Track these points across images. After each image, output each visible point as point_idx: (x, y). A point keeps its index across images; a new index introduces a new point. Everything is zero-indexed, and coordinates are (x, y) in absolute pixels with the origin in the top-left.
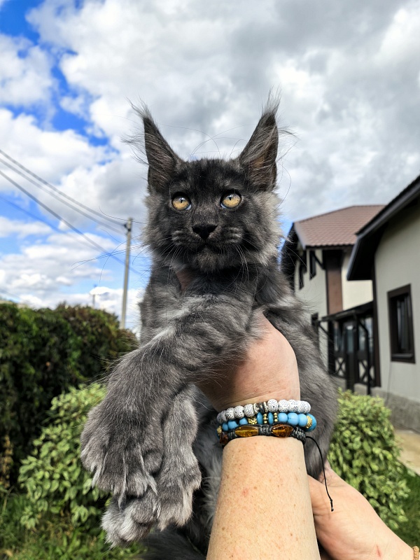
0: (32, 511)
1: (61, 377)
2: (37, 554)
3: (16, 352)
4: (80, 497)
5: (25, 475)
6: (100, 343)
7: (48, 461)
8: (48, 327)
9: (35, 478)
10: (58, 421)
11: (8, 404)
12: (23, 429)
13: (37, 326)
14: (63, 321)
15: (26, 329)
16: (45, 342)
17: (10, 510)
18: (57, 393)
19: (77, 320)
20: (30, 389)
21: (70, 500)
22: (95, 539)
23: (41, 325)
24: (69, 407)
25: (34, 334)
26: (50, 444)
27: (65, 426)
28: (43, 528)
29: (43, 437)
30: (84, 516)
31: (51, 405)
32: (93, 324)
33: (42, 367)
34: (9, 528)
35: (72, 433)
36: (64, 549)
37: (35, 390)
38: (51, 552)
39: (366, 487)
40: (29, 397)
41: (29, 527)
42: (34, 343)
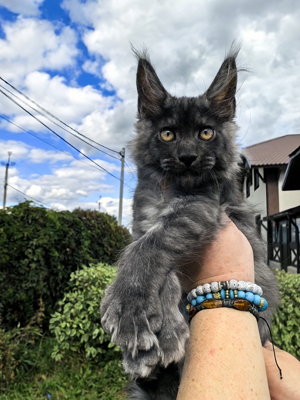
0: (59, 349)
1: (77, 259)
2: (62, 379)
3: (46, 241)
4: (91, 341)
5: (53, 324)
6: (104, 235)
7: (69, 316)
8: (67, 224)
9: (60, 327)
10: (75, 289)
11: (41, 276)
12: (51, 294)
13: (60, 223)
14: (78, 219)
15: (52, 225)
16: (65, 234)
17: (44, 348)
18: (74, 270)
19: (88, 219)
20: (55, 267)
21: (84, 343)
22: (102, 369)
23: (62, 223)
24: (82, 279)
25: (58, 228)
26: (69, 304)
27: (79, 292)
28: (66, 361)
29: (64, 299)
30: (94, 354)
31: (70, 278)
32: (99, 222)
33: (64, 252)
34: (43, 360)
35: (84, 297)
36: (81, 376)
37: (59, 267)
38: (71, 378)
39: (296, 340)
40: (55, 272)
41: (57, 360)
42: (58, 235)
